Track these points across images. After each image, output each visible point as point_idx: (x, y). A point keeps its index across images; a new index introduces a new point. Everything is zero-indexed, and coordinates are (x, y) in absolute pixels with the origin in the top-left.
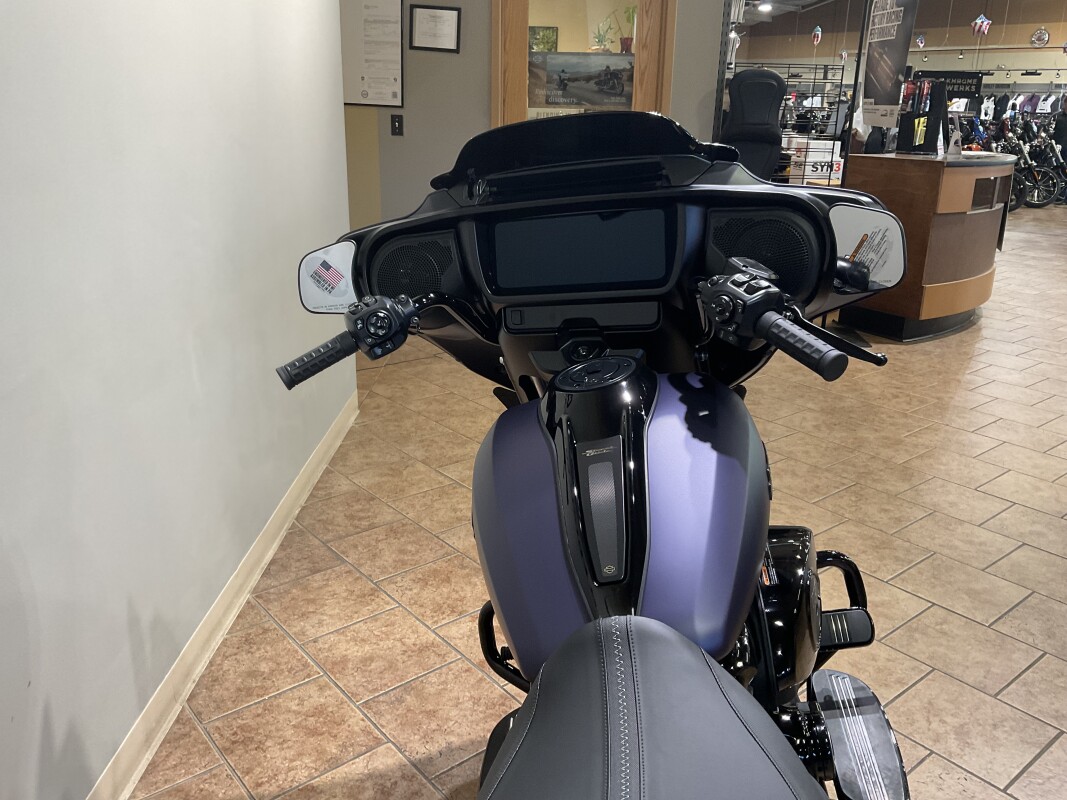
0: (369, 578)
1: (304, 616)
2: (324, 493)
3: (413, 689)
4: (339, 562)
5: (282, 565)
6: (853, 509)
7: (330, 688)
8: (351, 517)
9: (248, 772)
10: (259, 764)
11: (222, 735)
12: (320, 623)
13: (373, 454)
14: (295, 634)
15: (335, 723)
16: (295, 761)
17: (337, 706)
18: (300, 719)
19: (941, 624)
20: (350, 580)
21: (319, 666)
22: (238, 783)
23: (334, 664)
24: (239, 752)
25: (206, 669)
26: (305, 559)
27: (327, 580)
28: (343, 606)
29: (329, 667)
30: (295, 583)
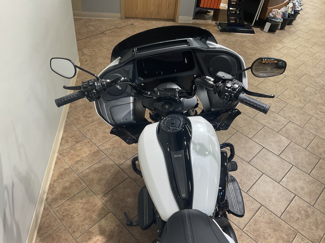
0: (95, 144)
1: (77, 162)
2: (74, 105)
3: (115, 190)
4: (84, 138)
7: (90, 192)
8: (85, 117)
9: (70, 227)
10: (73, 224)
11: (59, 213)
12: (82, 165)
14: (75, 170)
15: (93, 206)
16: (83, 222)
17: (93, 199)
18: (82, 205)
20: (89, 146)
21: (85, 184)
22: (68, 232)
24: (66, 220)
25: (49, 187)
26: (73, 136)
27: (82, 146)
28: (89, 157)
29: (88, 183)
30: (71, 148)
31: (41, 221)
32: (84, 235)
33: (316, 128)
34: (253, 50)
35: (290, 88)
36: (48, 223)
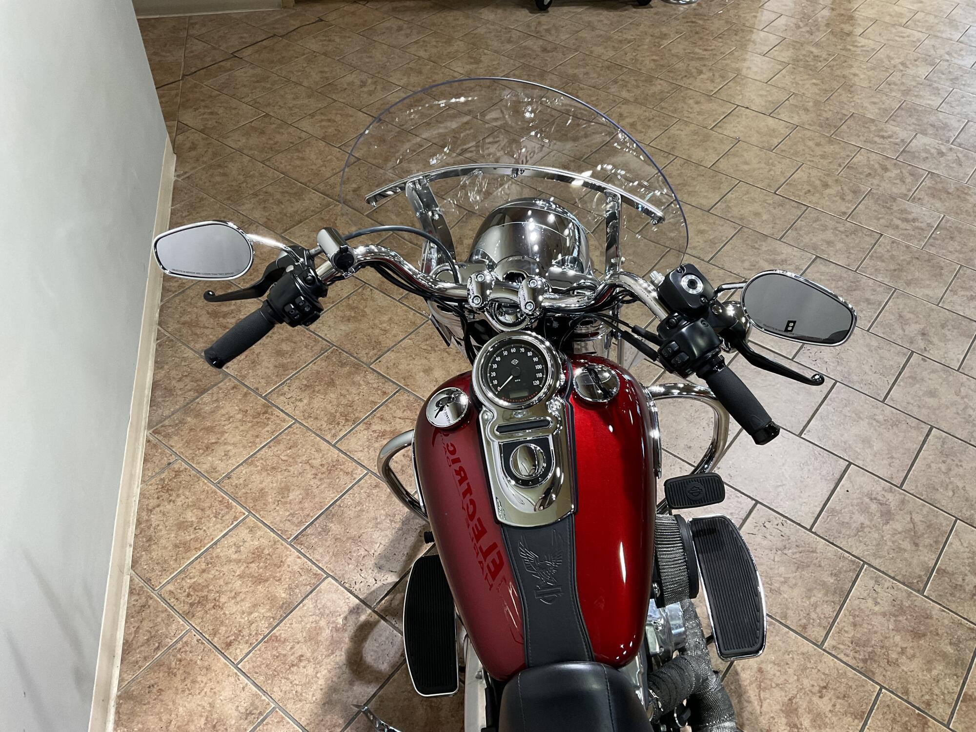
0: (256, 391)
1: (209, 448)
4: (221, 376)
7: (259, 528)
9: (215, 633)
10: (222, 623)
11: (177, 599)
12: (225, 455)
14: (207, 472)
15: (275, 565)
16: (252, 613)
17: (271, 546)
18: (242, 568)
20: (239, 397)
21: (243, 507)
22: (210, 646)
23: (255, 499)
24: (199, 614)
25: (136, 528)
26: (186, 376)
27: (217, 400)
28: (242, 431)
29: (251, 505)
30: (186, 409)
31: (127, 627)
32: (260, 650)
33: (892, 267)
34: (692, 59)
35: (810, 161)
36: (148, 631)
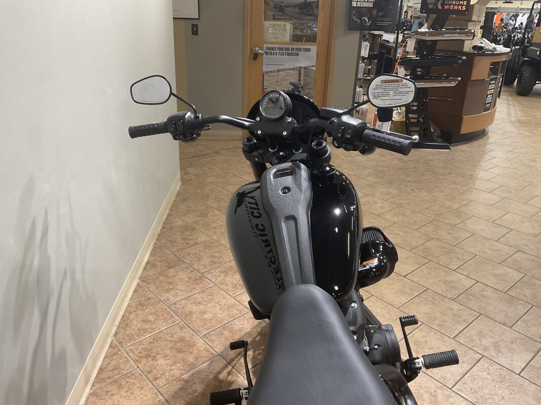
0: (198, 270)
1: (168, 291)
2: (169, 226)
3: (227, 328)
4: (182, 263)
5: (153, 264)
6: (434, 233)
7: (186, 328)
8: (185, 239)
9: (150, 373)
10: (155, 368)
11: (134, 353)
12: (176, 294)
13: (192, 205)
14: (164, 300)
15: (190, 346)
16: (171, 366)
17: (190, 337)
18: (173, 344)
19: (482, 292)
20: (189, 271)
21: (179, 317)
22: (145, 378)
23: (186, 315)
24: (144, 362)
25: (121, 319)
26: (164, 261)
27: (177, 272)
28: (187, 286)
29: (184, 317)
30: (161, 273)
31: (103, 362)
32: (172, 384)
36: (114, 365)
